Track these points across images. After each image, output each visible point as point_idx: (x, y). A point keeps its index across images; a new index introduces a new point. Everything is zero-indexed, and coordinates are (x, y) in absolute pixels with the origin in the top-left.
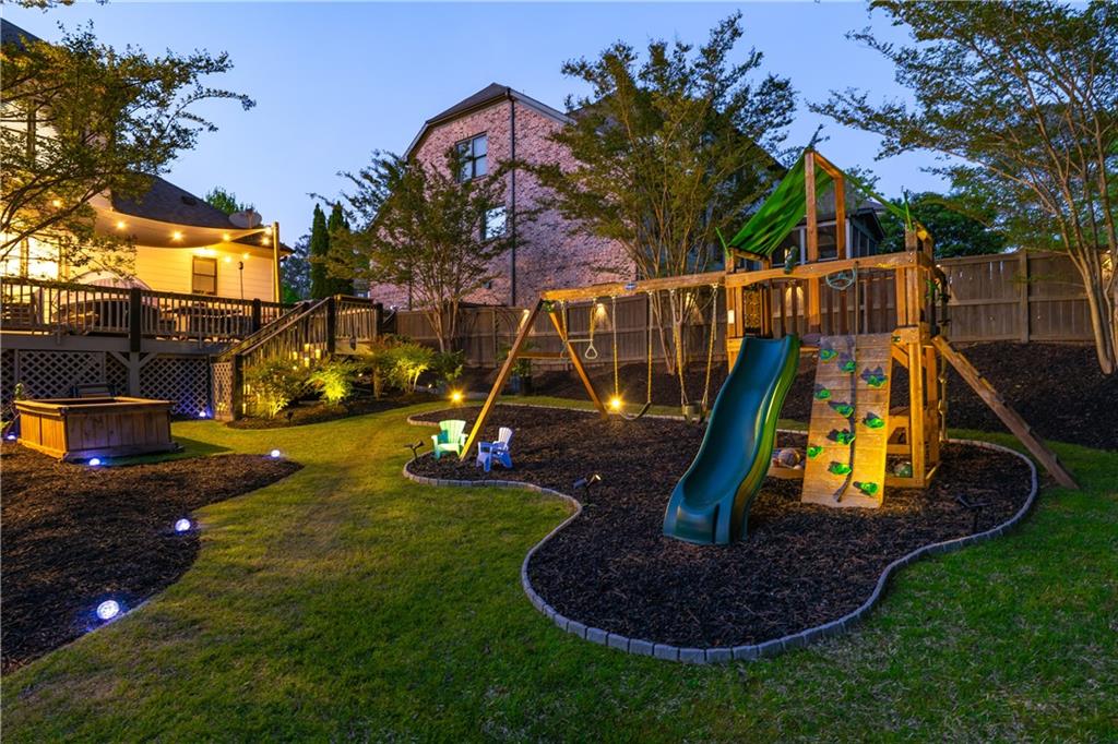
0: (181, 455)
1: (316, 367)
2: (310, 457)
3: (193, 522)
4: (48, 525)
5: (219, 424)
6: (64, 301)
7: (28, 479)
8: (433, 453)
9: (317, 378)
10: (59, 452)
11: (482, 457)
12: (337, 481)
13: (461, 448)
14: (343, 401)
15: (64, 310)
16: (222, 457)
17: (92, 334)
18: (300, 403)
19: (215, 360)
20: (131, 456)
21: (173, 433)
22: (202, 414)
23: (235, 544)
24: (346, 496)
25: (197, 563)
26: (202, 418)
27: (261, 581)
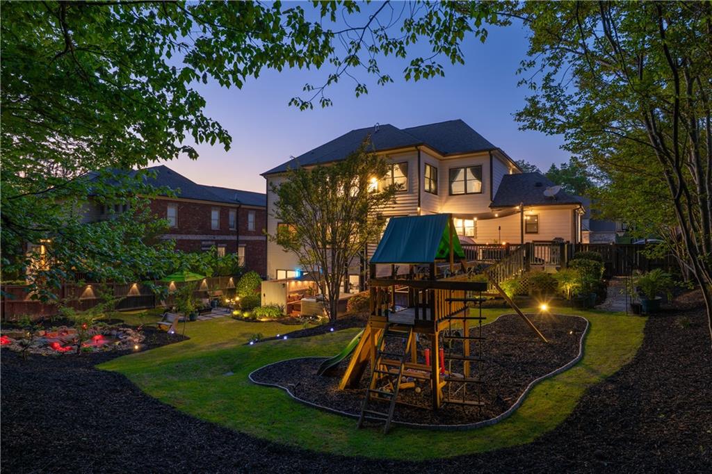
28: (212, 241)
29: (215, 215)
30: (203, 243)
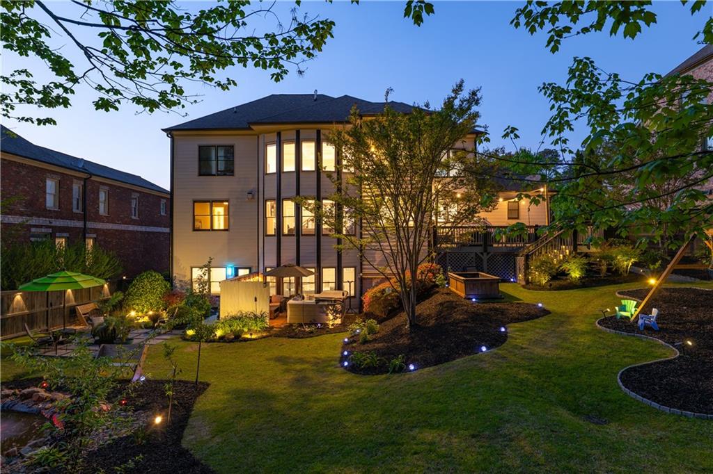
0: (503, 301)
1: (565, 260)
2: (555, 309)
3: (506, 329)
4: (465, 322)
5: (519, 286)
6: (461, 232)
7: (456, 304)
8: (616, 316)
9: (565, 266)
10: (463, 295)
11: (640, 322)
12: (563, 322)
13: (632, 315)
14: (580, 278)
15: (462, 235)
16: (518, 303)
17: (471, 246)
18: (559, 277)
19: (517, 255)
20: (485, 299)
21: (500, 289)
22: (512, 280)
23: (519, 339)
24: (564, 329)
25: (507, 342)
26: (512, 282)
27: (525, 352)
28: (47, 227)
29: (51, 186)
30: (33, 230)
